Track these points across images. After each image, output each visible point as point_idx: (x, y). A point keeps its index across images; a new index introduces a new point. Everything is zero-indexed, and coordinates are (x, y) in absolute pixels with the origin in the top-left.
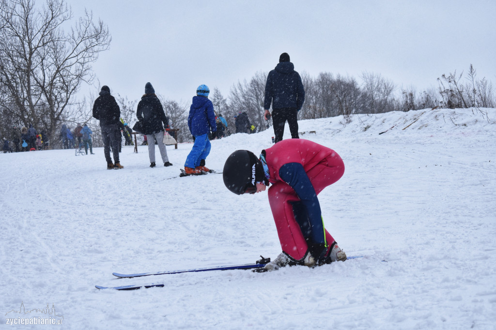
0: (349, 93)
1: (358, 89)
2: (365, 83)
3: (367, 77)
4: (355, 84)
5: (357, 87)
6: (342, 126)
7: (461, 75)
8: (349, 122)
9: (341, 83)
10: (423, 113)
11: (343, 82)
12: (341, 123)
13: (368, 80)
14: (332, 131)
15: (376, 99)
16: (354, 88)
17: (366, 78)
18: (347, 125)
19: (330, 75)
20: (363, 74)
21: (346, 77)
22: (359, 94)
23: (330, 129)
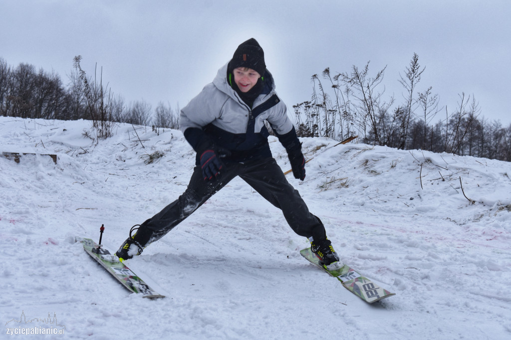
0: (52, 92)
1: (63, 89)
2: (72, 84)
3: (76, 77)
4: (59, 83)
5: (62, 87)
6: (87, 143)
7: (378, 76)
8: (106, 135)
9: (43, 79)
10: (318, 148)
11: (46, 78)
12: (86, 135)
13: (76, 81)
14: (67, 149)
15: (81, 104)
16: (58, 87)
17: (74, 78)
18: (100, 142)
19: (31, 67)
20: (72, 73)
21: (51, 74)
22: (63, 94)
23: (62, 144)
